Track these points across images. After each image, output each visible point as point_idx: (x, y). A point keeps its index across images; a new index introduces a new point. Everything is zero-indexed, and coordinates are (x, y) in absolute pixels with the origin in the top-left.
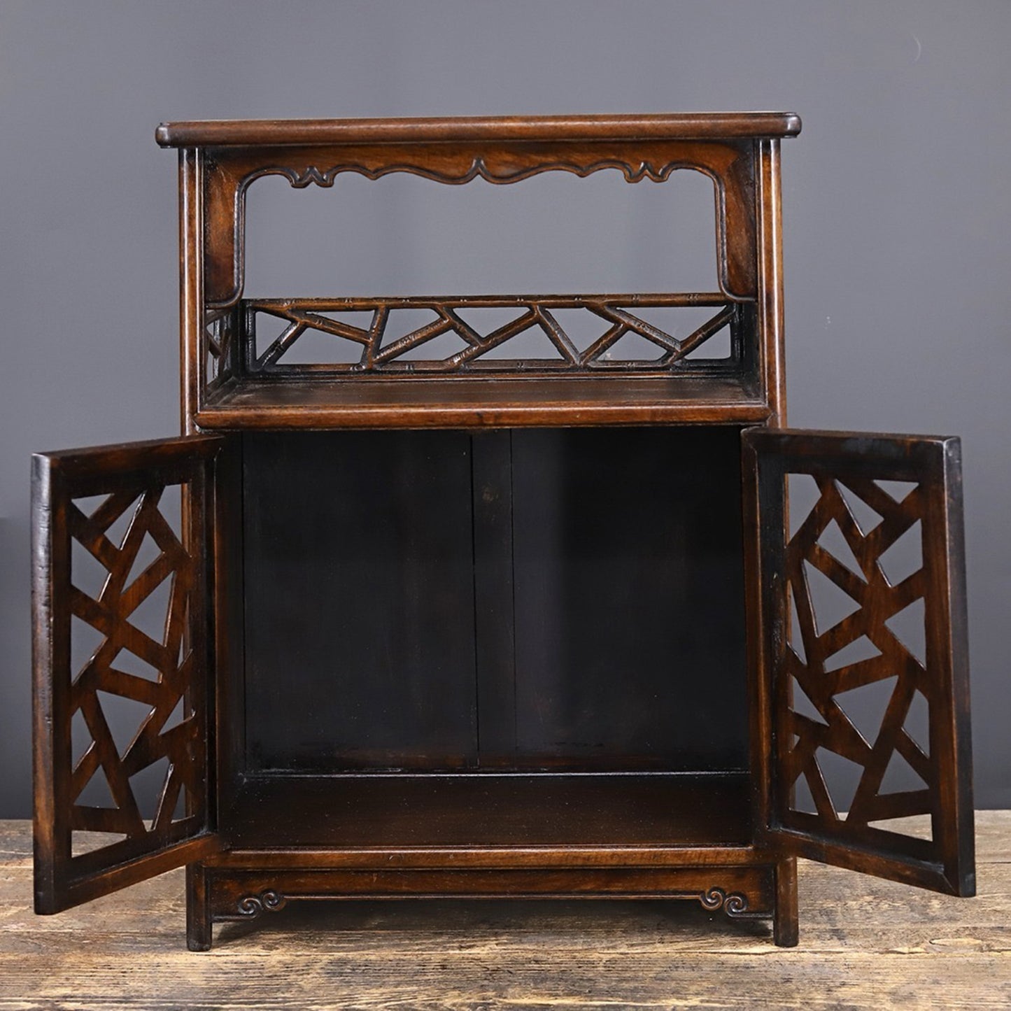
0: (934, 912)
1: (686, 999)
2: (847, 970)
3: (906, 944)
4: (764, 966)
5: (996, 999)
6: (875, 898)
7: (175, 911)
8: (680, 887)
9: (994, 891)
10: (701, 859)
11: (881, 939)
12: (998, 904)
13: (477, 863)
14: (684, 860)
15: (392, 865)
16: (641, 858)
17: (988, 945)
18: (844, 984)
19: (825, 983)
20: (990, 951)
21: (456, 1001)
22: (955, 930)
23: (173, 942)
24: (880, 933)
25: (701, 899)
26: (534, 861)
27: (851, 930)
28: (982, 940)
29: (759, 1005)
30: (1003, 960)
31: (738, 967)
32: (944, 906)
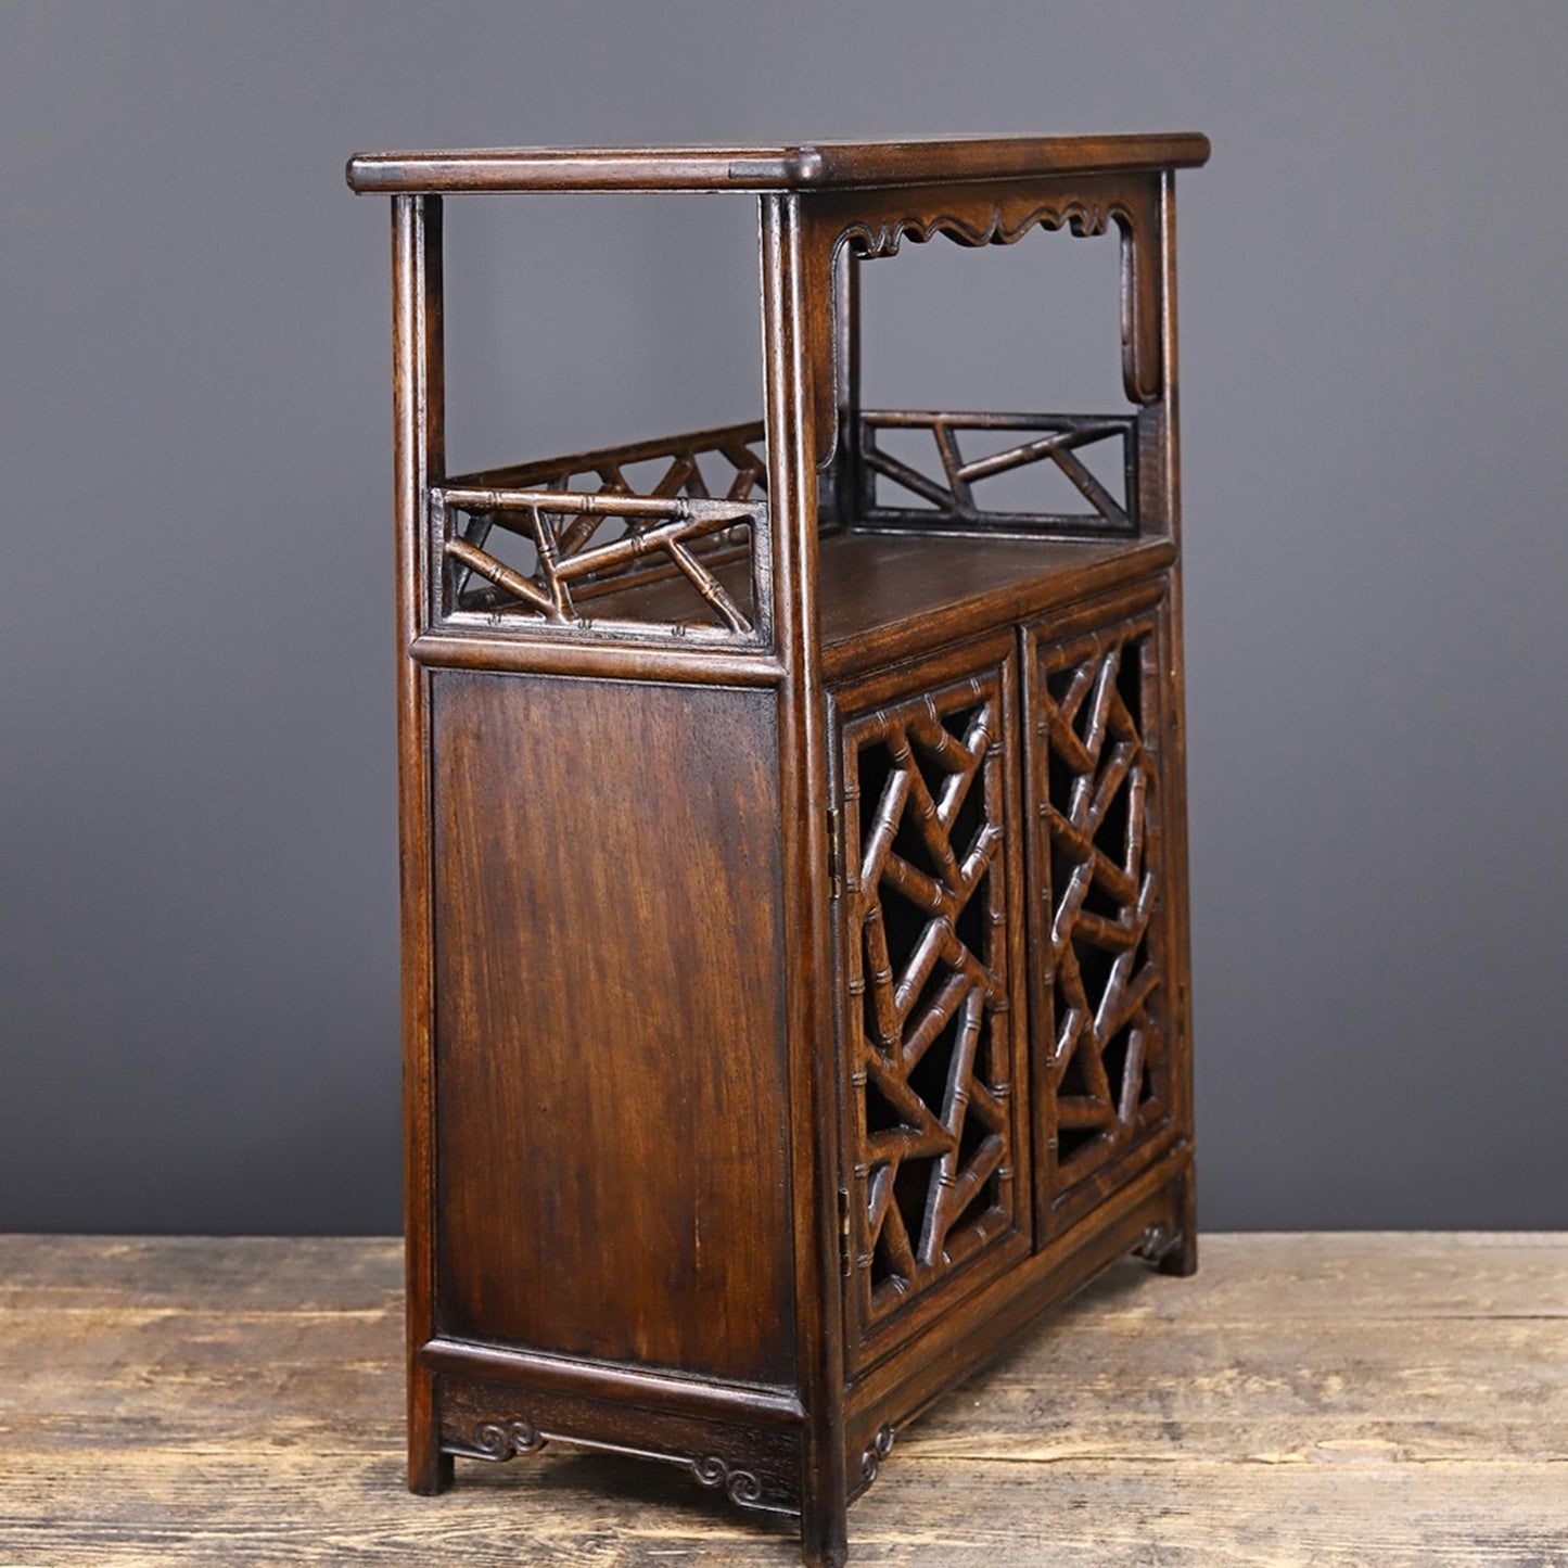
0: (1330, 1397)
1: (914, 1534)
2: (1176, 1490)
3: (1276, 1448)
4: (1047, 1481)
5: (1403, 1538)
6: (1240, 1373)
7: (148, 1381)
9: (1431, 1364)
11: (1239, 1439)
12: (1434, 1385)
17: (1406, 1452)
18: (1165, 1512)
19: (1137, 1510)
20: (1409, 1460)
21: (554, 1531)
22: (1358, 1425)
23: (136, 1431)
24: (1239, 1430)
27: (1193, 1424)
28: (1399, 1442)
29: (1027, 1544)
30: (1426, 1476)
31: (1004, 1482)
32: (1348, 1387)
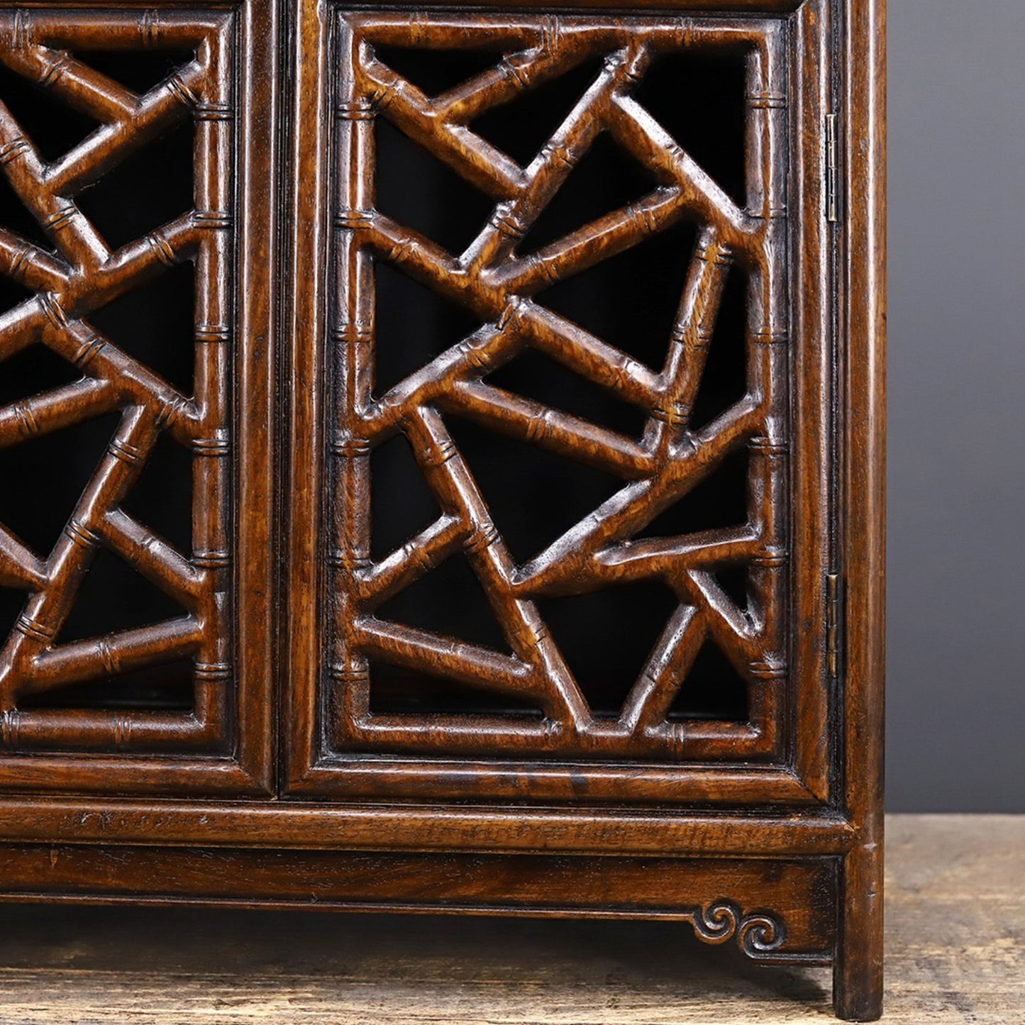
8: (653, 896)
10: (695, 841)
13: (252, 835)
14: (661, 841)
15: (89, 834)
16: (577, 836)
25: (694, 922)
26: (365, 834)
27: (981, 994)
